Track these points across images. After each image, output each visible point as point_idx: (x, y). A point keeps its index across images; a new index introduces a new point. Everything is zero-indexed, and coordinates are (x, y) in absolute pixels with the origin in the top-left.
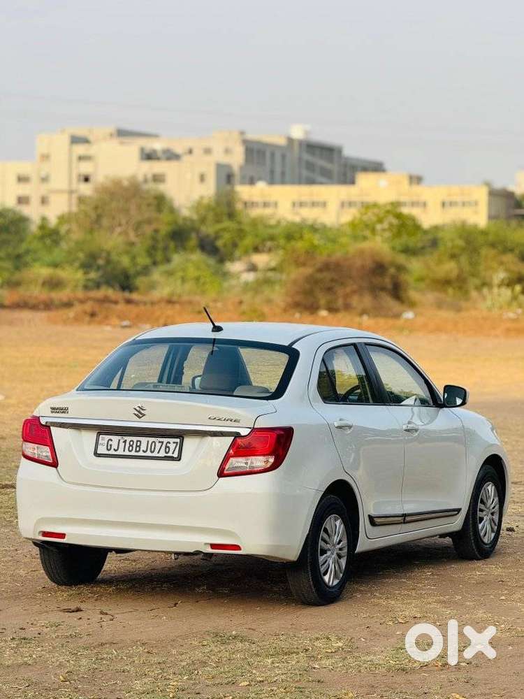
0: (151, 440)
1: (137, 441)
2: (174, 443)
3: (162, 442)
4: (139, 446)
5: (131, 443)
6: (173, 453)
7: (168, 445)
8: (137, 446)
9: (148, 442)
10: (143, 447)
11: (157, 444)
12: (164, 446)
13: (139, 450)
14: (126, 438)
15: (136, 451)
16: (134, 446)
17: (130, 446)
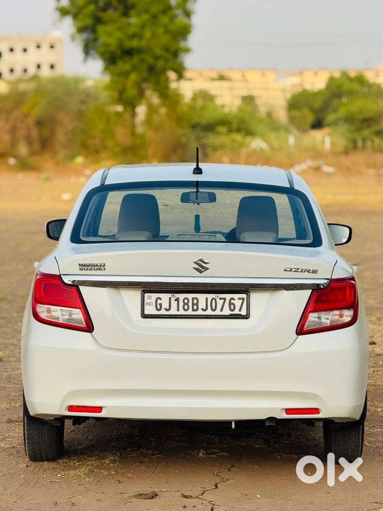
0: (210, 296)
1: (193, 299)
2: (239, 299)
3: (225, 299)
4: (197, 304)
5: (186, 301)
6: (240, 310)
7: (232, 301)
8: (193, 304)
9: (207, 299)
10: (202, 305)
11: (218, 300)
12: (227, 302)
13: (197, 309)
14: (178, 295)
15: (193, 310)
16: (190, 304)
17: (185, 304)
